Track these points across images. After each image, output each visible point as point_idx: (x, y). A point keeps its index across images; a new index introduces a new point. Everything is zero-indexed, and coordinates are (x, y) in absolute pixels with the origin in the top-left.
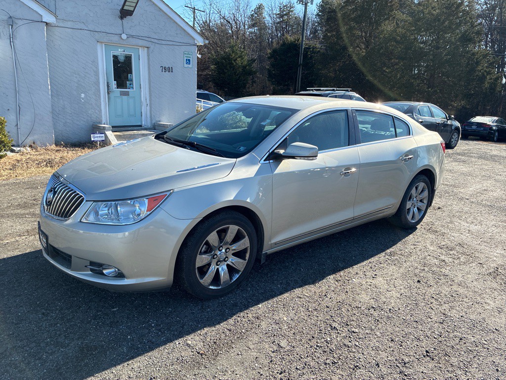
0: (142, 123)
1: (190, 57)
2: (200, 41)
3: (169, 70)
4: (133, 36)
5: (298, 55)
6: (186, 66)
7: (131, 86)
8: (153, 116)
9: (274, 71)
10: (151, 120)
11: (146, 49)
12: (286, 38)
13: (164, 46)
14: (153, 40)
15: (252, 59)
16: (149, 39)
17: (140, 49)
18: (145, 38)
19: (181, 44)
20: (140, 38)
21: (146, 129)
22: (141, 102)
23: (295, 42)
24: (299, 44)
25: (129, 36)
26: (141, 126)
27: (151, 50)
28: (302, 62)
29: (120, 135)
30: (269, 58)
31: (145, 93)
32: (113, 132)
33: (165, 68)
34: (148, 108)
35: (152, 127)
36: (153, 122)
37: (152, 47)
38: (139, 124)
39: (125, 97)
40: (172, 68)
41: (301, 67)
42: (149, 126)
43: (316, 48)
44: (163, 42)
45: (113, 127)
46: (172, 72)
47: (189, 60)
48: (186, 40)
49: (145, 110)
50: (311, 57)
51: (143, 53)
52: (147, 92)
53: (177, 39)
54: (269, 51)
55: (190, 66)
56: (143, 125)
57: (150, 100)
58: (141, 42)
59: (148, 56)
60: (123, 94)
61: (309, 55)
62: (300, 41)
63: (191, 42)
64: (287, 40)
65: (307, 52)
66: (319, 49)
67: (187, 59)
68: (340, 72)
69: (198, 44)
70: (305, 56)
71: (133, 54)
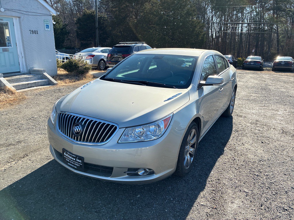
0: (20, 70)
1: (48, 24)
2: (54, 13)
3: (35, 32)
4: (8, 10)
5: (94, 22)
6: (46, 29)
7: (10, 44)
8: (28, 65)
9: (80, 32)
10: (27, 67)
11: (18, 18)
12: (86, 11)
13: (30, 16)
14: (22, 12)
15: (65, 25)
16: (20, 12)
17: (14, 19)
18: (17, 11)
19: (41, 15)
20: (13, 10)
21: (24, 74)
22: (18, 55)
23: (92, 14)
24: (95, 15)
25: (6, 10)
26: (19, 72)
27: (22, 19)
28: (98, 26)
29: (9, 80)
30: (76, 23)
31: (20, 49)
32: (4, 77)
33: (32, 31)
34: (24, 59)
35: (28, 72)
36: (29, 68)
37: (22, 17)
38: (18, 71)
39: (6, 53)
40: (37, 31)
41: (98, 29)
42: (26, 71)
43: (105, 17)
44: (30, 14)
45: (4, 74)
46: (37, 34)
47: (48, 26)
48: (44, 12)
49: (22, 61)
50: (103, 23)
51: (16, 21)
52: (21, 48)
53: (38, 11)
54: (75, 19)
55: (49, 29)
56: (21, 71)
57: (25, 54)
58: (14, 14)
59: (20, 23)
60: (4, 50)
61: (102, 22)
62: (95, 13)
63: (48, 13)
64: (86, 12)
65: (100, 20)
66: (106, 19)
67: (46, 25)
68: (124, 32)
69: (52, 15)
70: (99, 22)
71: (9, 22)
